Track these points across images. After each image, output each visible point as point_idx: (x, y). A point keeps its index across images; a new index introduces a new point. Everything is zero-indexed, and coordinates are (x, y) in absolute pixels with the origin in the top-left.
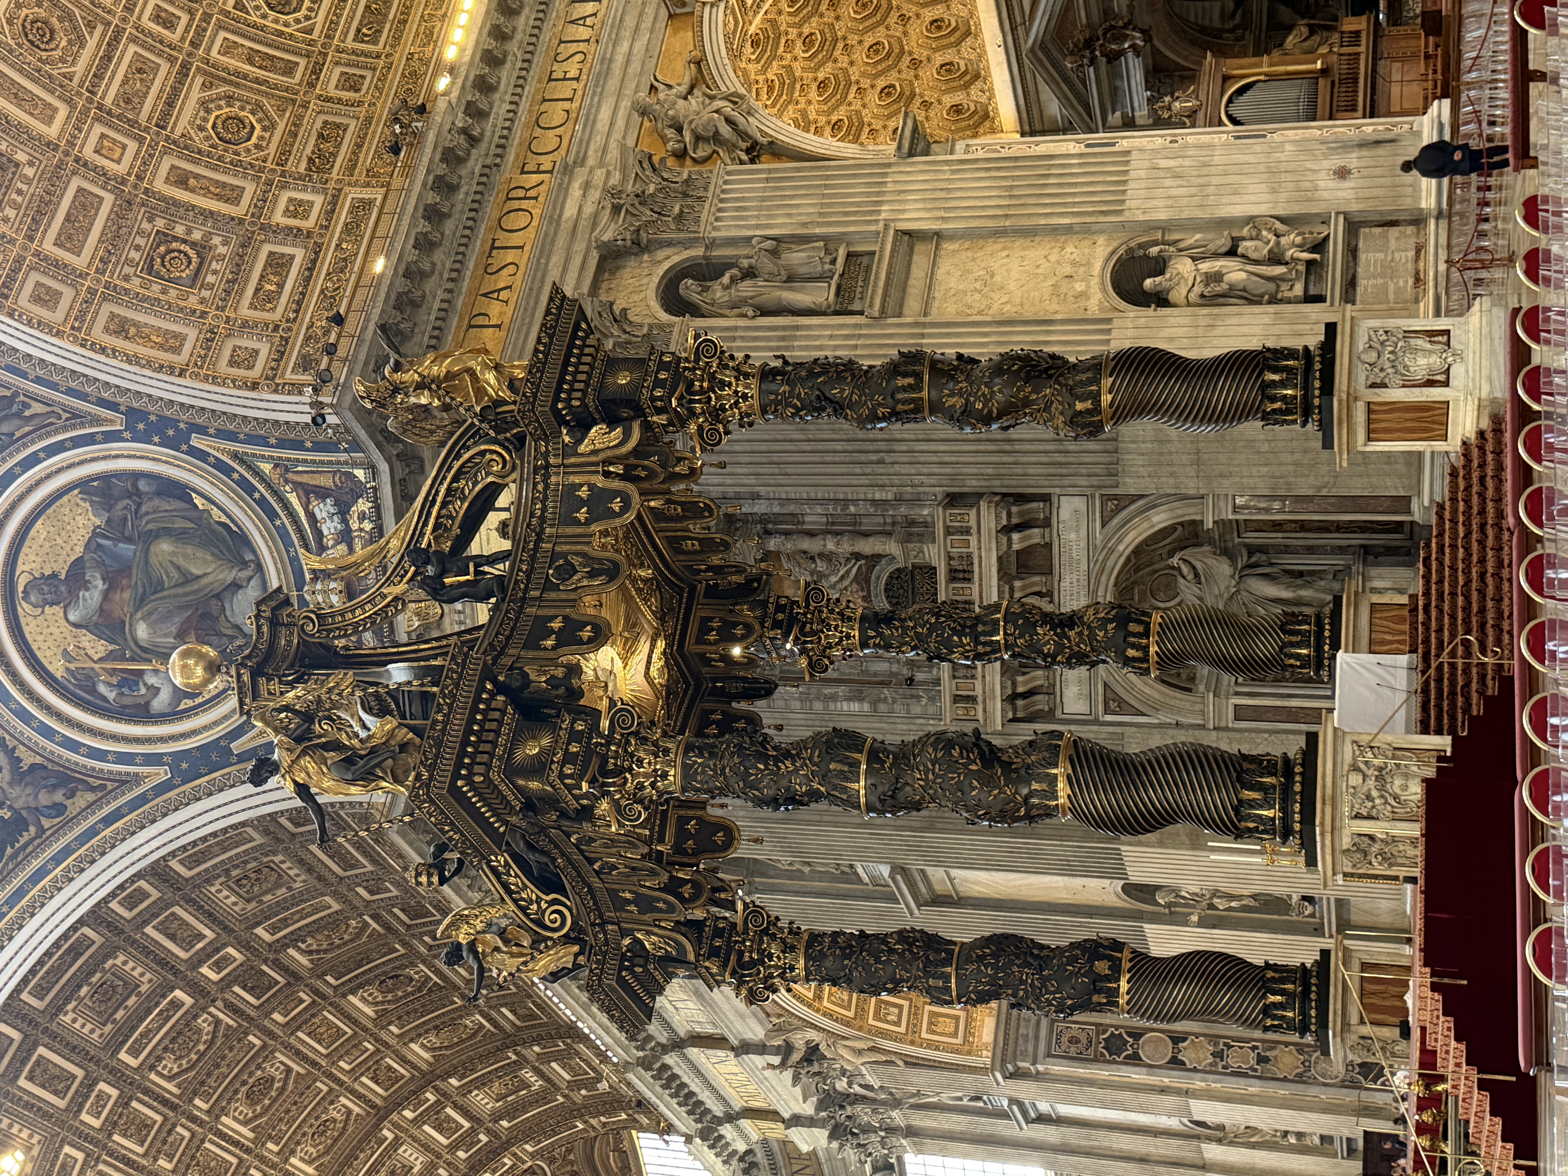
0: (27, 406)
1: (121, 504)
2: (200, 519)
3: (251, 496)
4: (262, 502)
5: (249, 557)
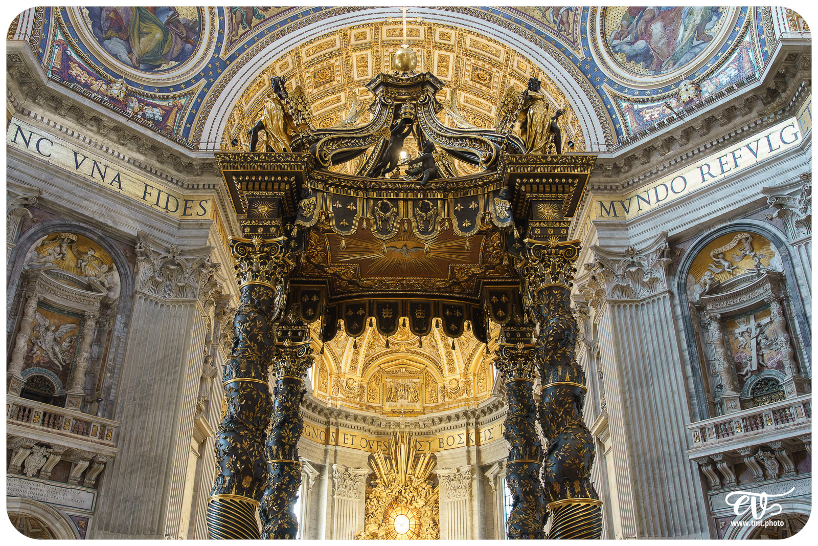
0: (244, 28)
1: (184, 32)
2: (166, 58)
3: (172, 87)
4: (167, 89)
5: (142, 66)
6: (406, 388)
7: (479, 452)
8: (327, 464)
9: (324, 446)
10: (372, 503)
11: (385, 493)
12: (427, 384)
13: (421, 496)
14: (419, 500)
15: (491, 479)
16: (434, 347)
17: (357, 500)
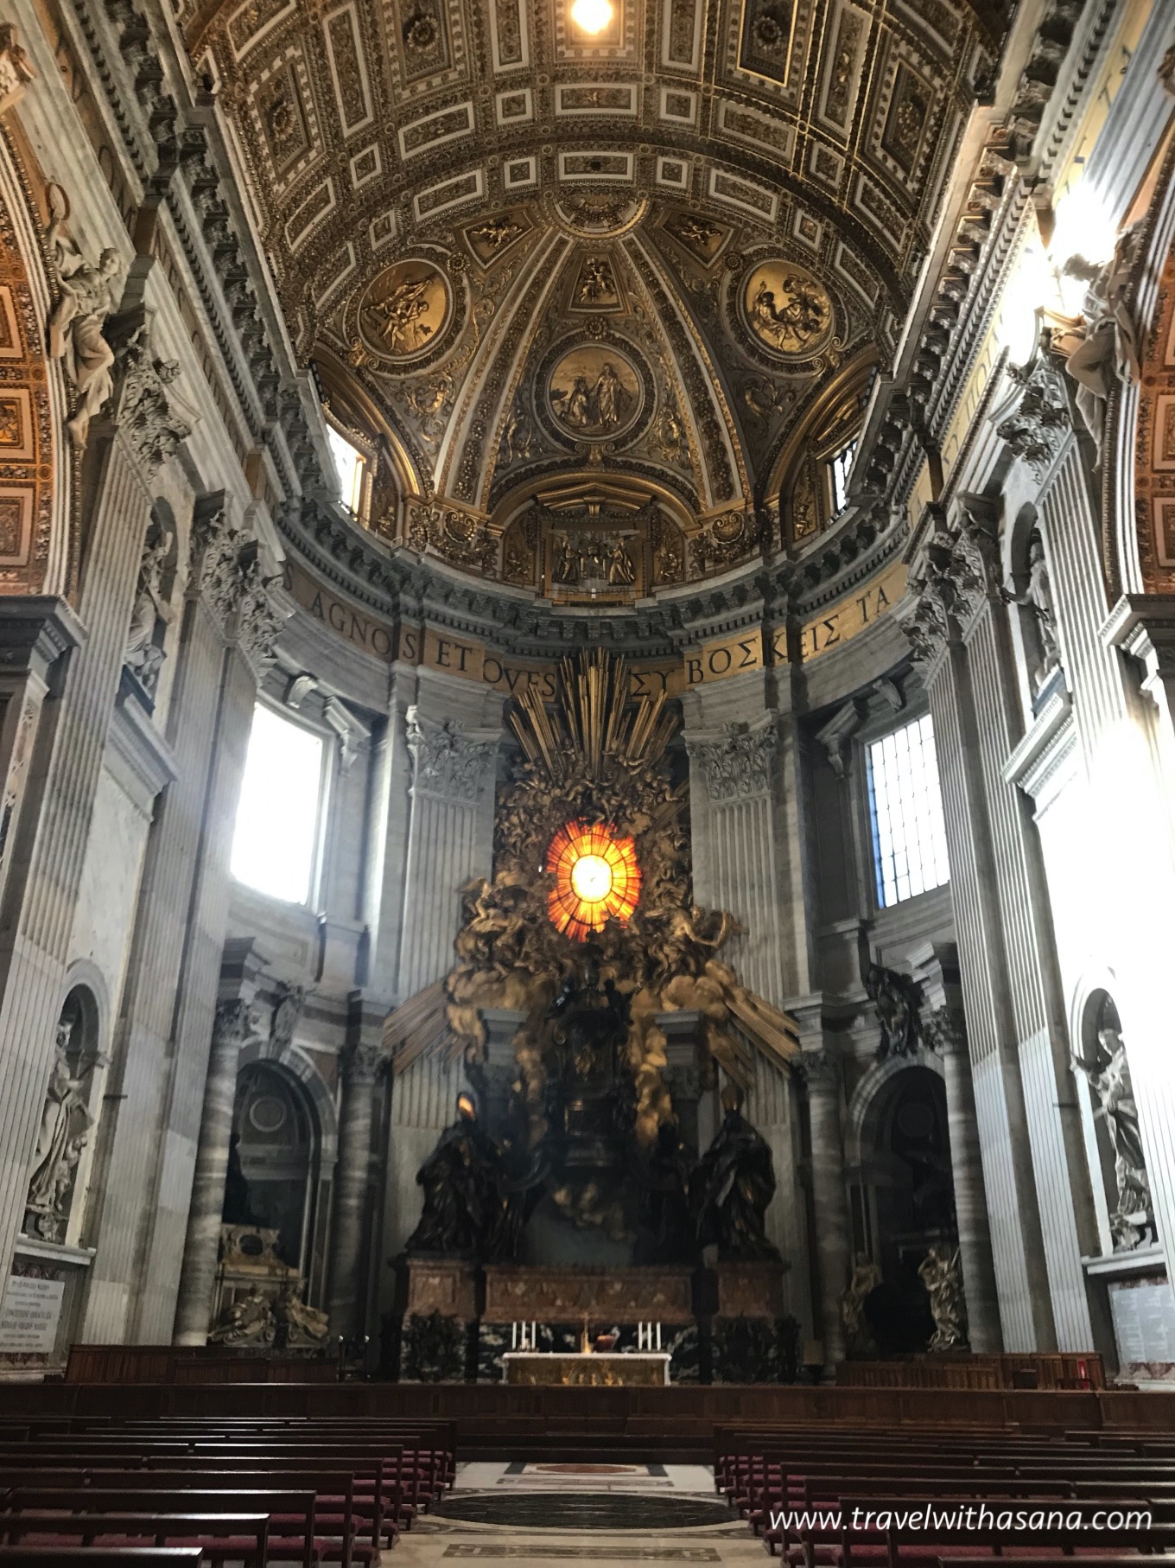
6: (601, 550)
7: (799, 682)
8: (393, 713)
9: (384, 665)
10: (515, 819)
11: (546, 800)
12: (656, 542)
13: (641, 804)
14: (637, 816)
15: (835, 746)
16: (672, 443)
17: (472, 803)
